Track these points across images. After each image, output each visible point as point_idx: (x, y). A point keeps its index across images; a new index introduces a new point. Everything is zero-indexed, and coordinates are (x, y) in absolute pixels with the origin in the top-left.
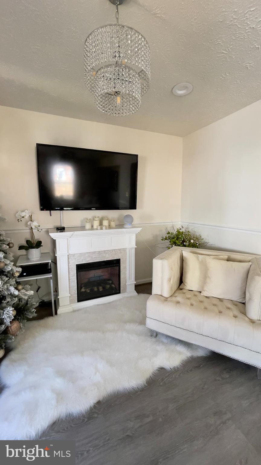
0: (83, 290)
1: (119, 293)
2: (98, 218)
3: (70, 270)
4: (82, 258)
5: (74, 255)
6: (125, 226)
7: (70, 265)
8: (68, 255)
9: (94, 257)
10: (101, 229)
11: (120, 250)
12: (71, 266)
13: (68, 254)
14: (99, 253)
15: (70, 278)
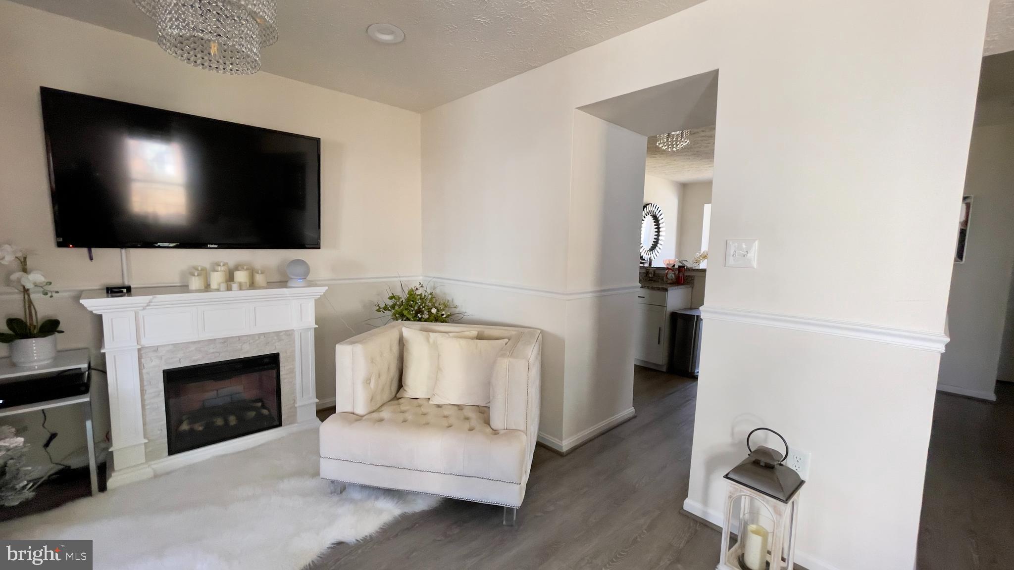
0: (185, 427)
1: (280, 425)
2: (223, 265)
3: (145, 383)
4: (180, 355)
5: (156, 349)
6: (289, 284)
7: (144, 371)
8: (139, 350)
9: (212, 351)
10: (229, 289)
11: (277, 333)
12: (148, 373)
13: (140, 347)
14: (225, 342)
15: (147, 402)
